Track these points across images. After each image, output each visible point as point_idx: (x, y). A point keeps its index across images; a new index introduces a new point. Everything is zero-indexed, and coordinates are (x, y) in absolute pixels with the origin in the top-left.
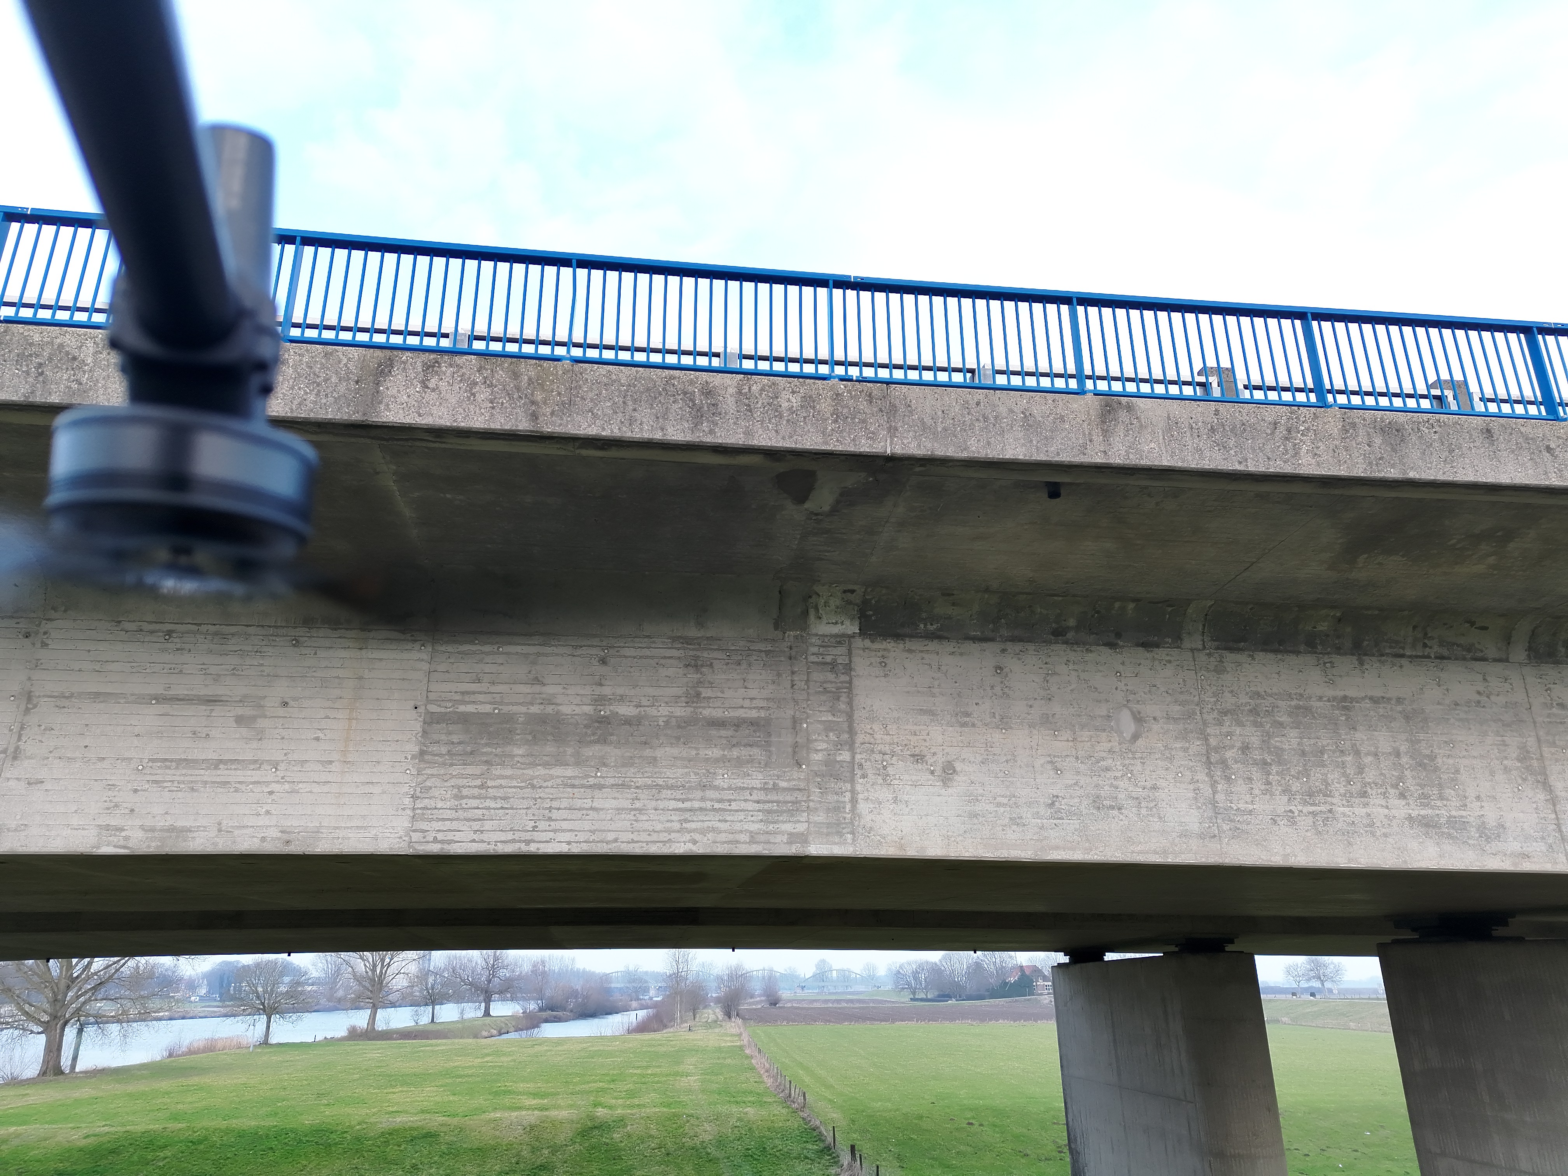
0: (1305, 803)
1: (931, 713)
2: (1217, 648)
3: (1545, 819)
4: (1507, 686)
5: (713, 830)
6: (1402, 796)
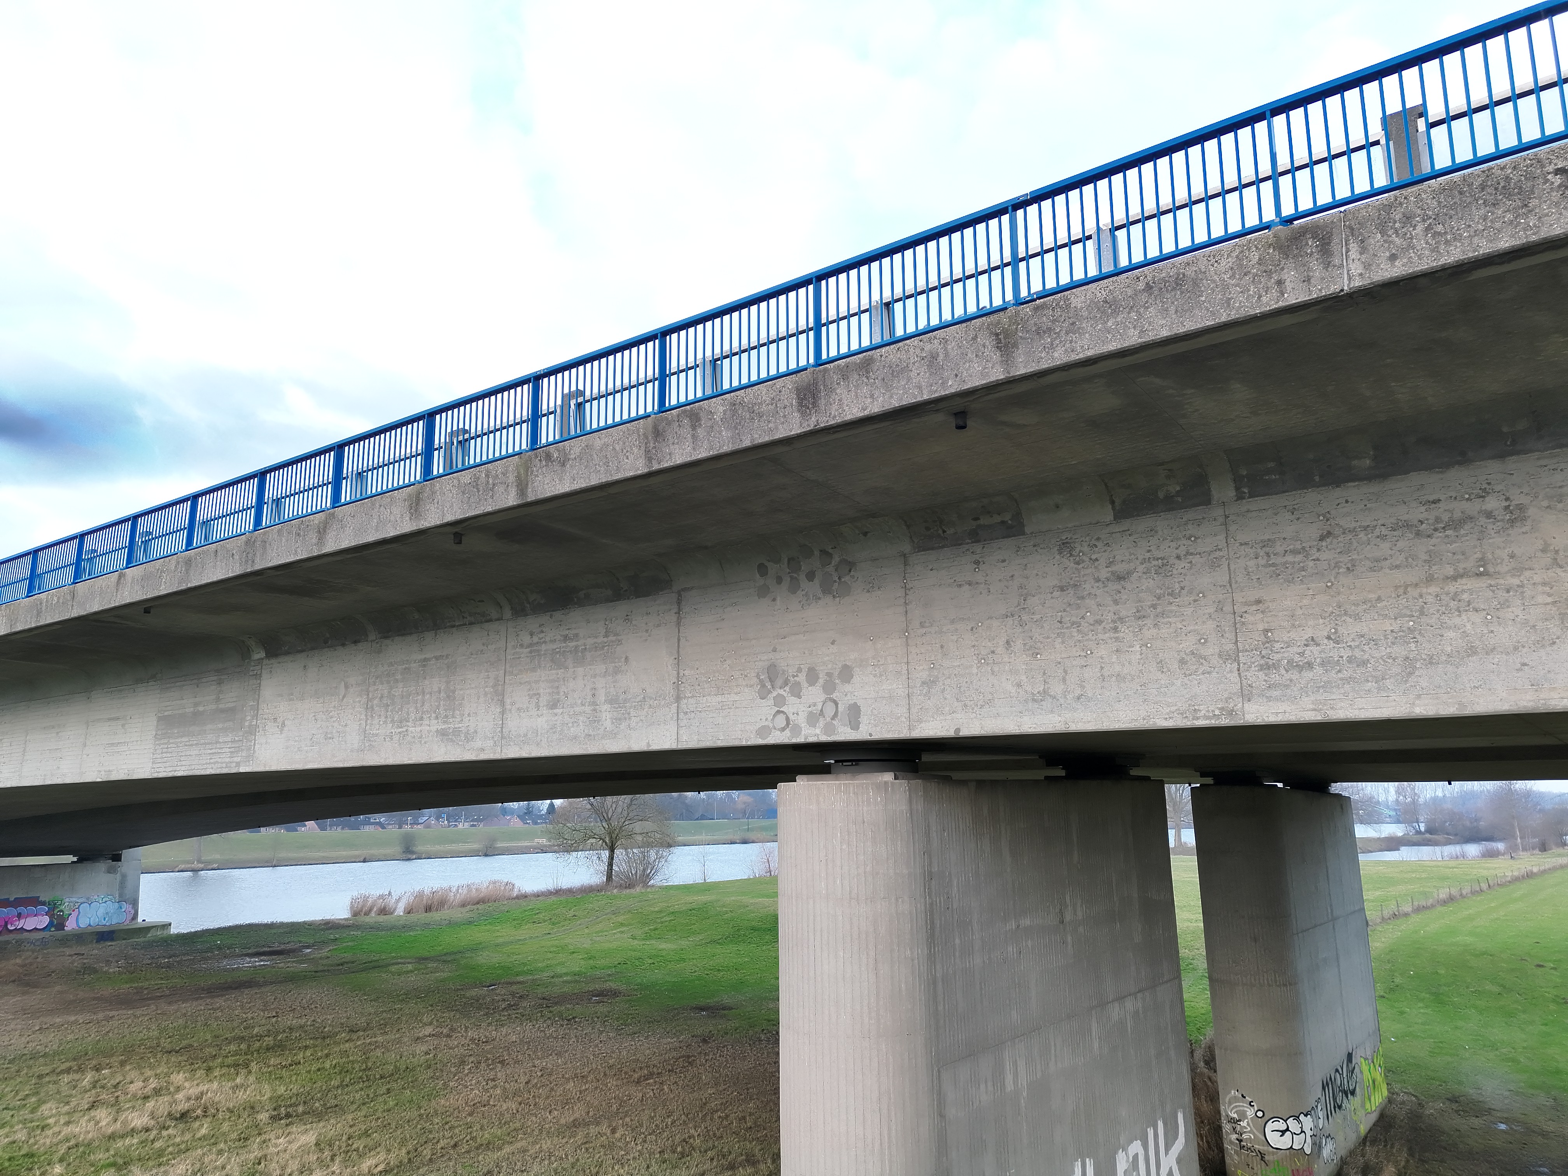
2: (381, 638)
3: (496, 725)
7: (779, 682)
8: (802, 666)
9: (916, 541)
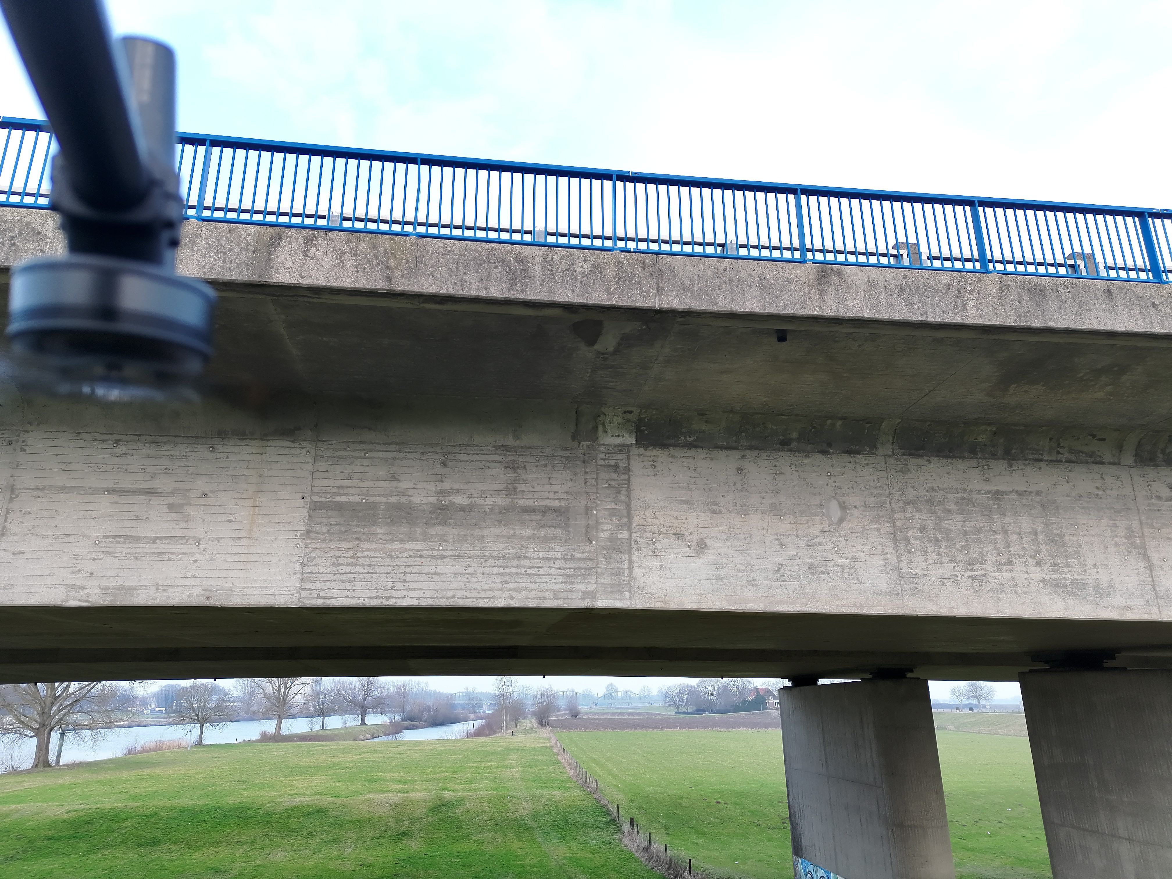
0: (966, 569)
1: (689, 503)
2: (903, 455)
3: (1144, 581)
4: (1118, 483)
5: (526, 589)
6: (1038, 564)
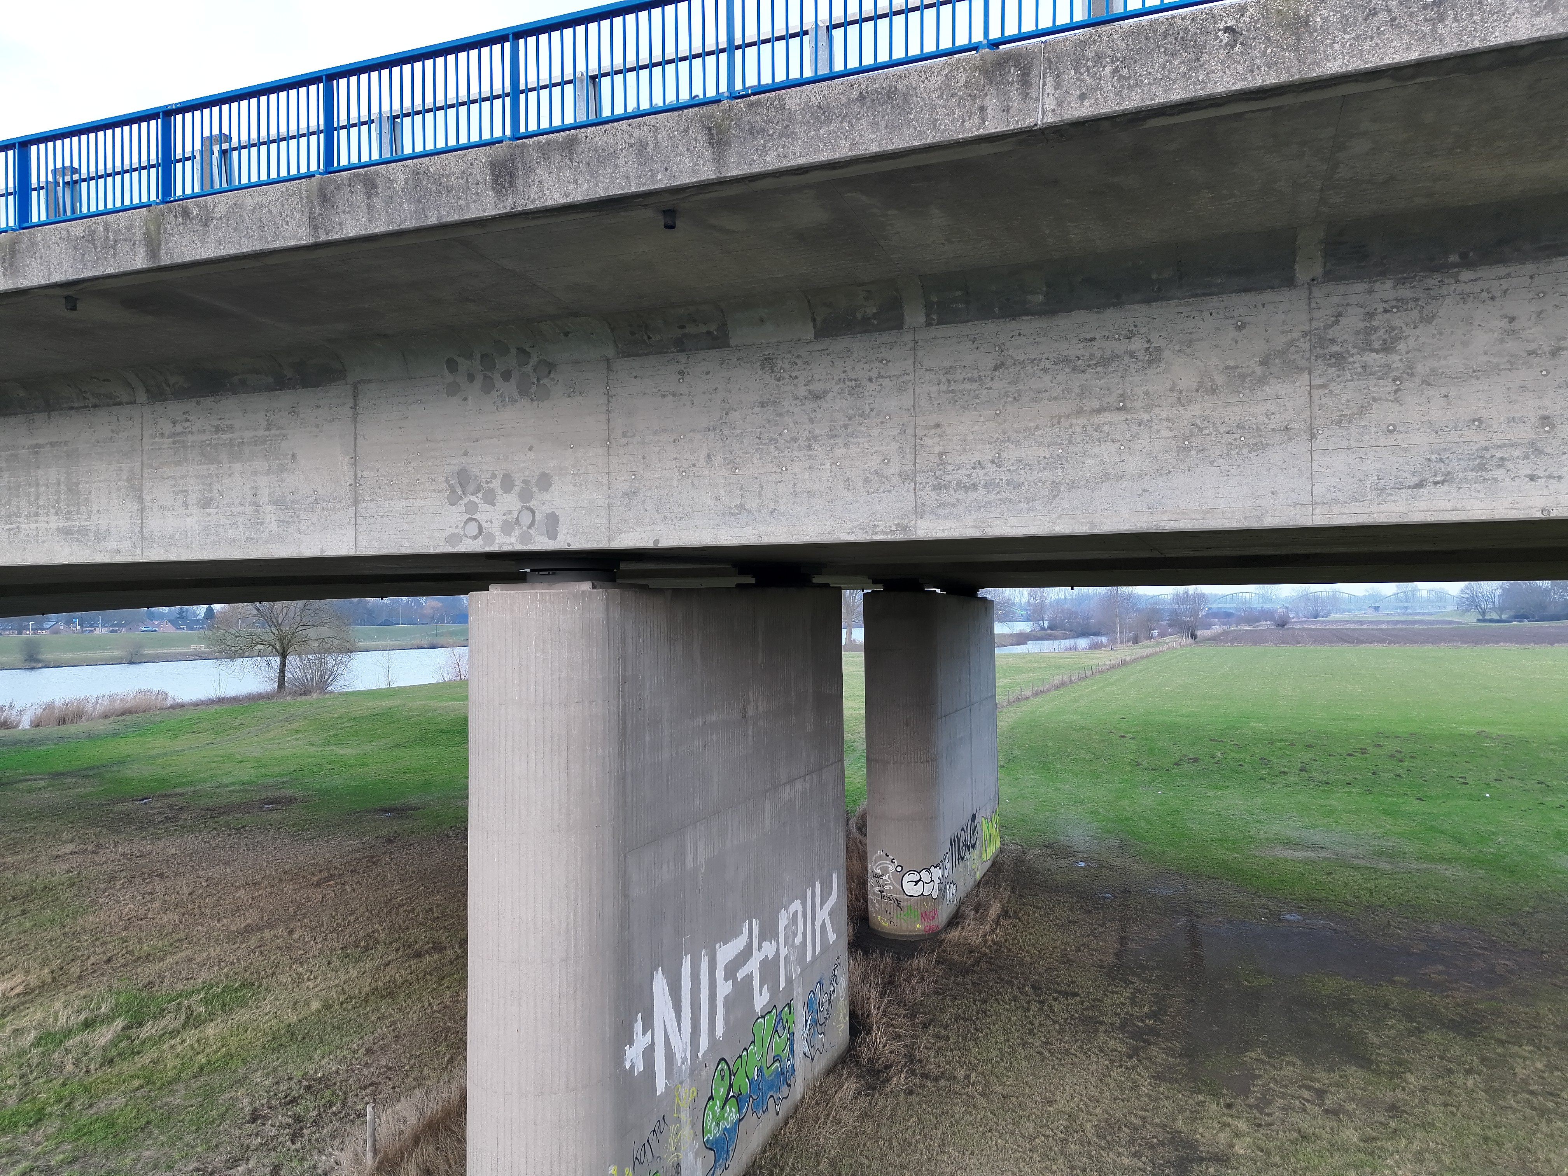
0: (6, 523)
7: (471, 488)
8: (496, 472)
9: (620, 346)
